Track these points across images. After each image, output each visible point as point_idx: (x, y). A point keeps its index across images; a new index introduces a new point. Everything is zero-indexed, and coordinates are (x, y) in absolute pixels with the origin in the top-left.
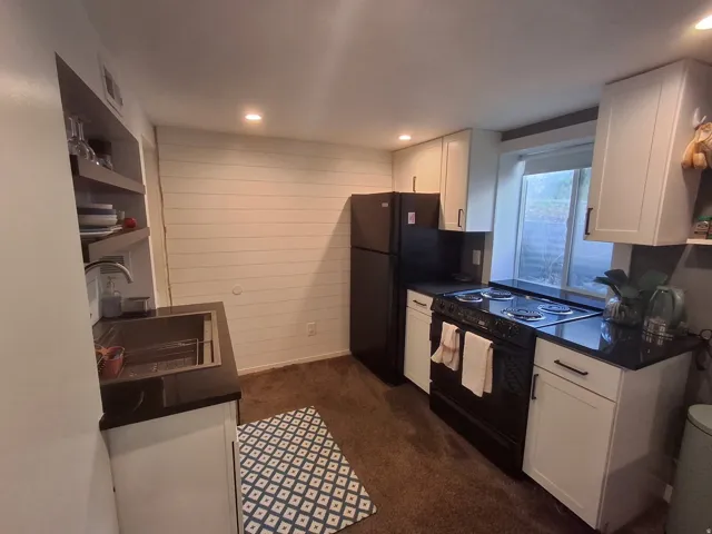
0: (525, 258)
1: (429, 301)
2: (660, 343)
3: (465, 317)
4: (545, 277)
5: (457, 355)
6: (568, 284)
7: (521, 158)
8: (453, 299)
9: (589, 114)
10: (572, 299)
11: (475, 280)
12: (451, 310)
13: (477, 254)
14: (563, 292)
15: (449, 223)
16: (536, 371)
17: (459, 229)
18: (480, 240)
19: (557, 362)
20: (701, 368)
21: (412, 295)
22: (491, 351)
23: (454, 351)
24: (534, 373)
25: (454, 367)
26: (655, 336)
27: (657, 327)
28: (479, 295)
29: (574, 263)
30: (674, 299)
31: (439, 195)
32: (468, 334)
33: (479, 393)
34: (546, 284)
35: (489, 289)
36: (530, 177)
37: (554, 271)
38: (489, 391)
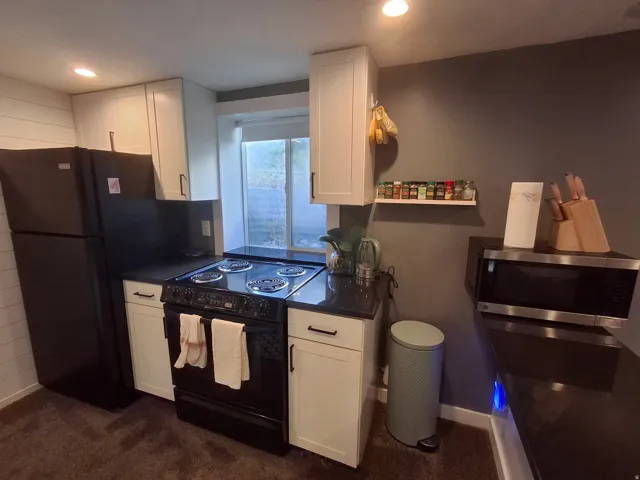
0: (252, 225)
1: (157, 290)
2: (367, 284)
3: (208, 303)
4: (272, 240)
5: (205, 349)
6: (292, 245)
7: (237, 123)
8: (188, 282)
9: (301, 86)
10: (297, 258)
11: (208, 254)
12: (188, 297)
13: (206, 225)
14: (290, 252)
15: (169, 191)
16: (291, 342)
17: (183, 198)
18: (208, 210)
19: (310, 328)
20: (391, 296)
21: (131, 287)
22: (244, 334)
23: (200, 345)
24: (289, 345)
25: (202, 364)
26: (364, 279)
27: (364, 273)
28: (215, 270)
29: (295, 224)
30: (374, 248)
31: (150, 157)
32: (215, 322)
33: (236, 386)
34: (274, 246)
35: (225, 261)
36: (248, 144)
37: (278, 233)
38: (247, 378)
